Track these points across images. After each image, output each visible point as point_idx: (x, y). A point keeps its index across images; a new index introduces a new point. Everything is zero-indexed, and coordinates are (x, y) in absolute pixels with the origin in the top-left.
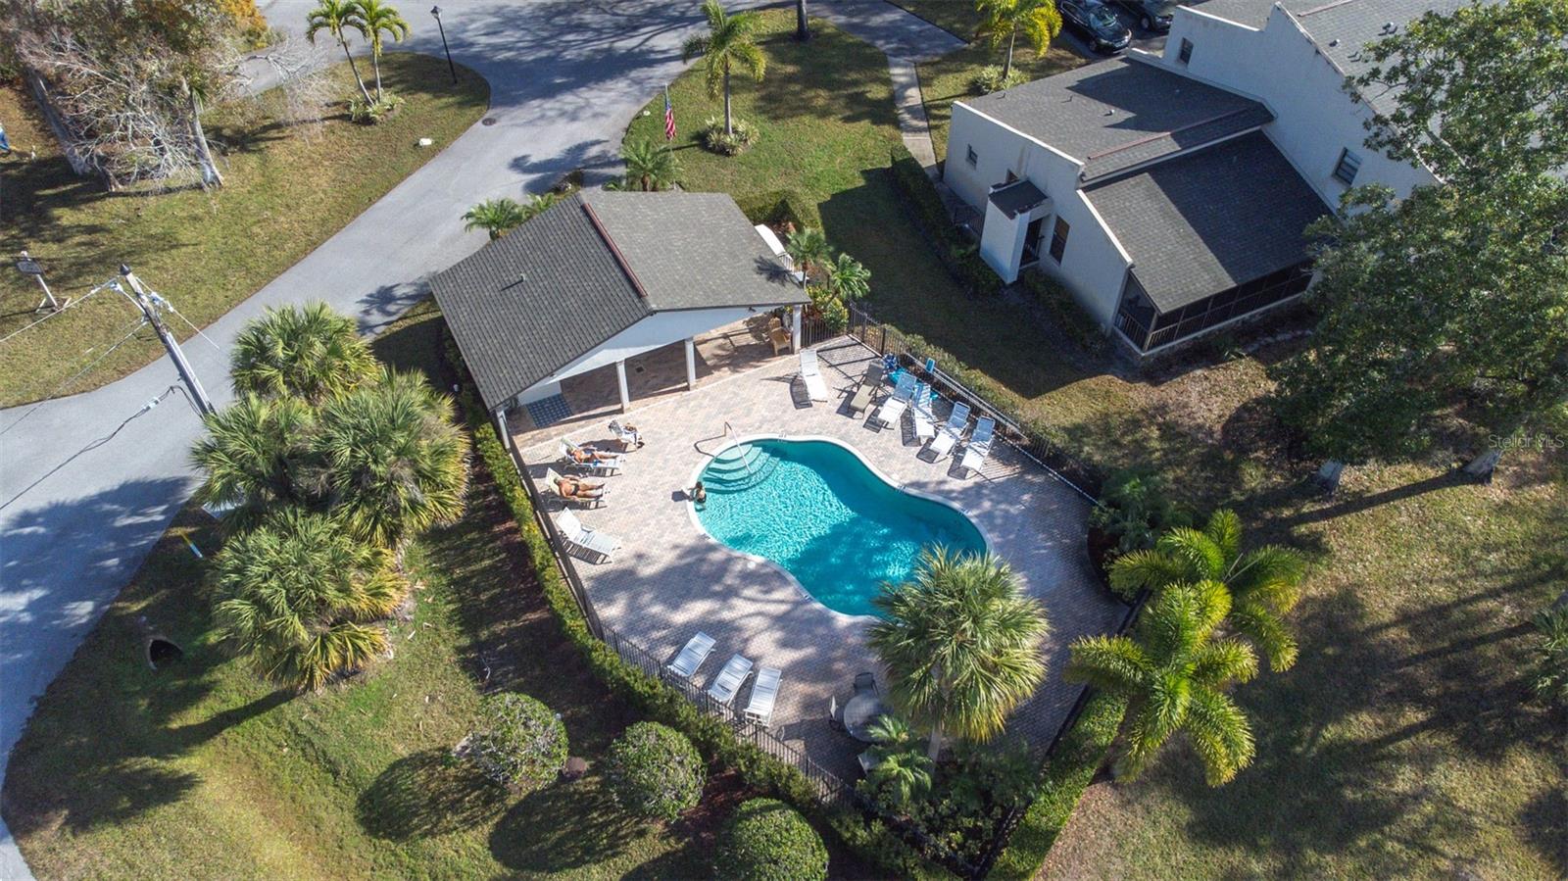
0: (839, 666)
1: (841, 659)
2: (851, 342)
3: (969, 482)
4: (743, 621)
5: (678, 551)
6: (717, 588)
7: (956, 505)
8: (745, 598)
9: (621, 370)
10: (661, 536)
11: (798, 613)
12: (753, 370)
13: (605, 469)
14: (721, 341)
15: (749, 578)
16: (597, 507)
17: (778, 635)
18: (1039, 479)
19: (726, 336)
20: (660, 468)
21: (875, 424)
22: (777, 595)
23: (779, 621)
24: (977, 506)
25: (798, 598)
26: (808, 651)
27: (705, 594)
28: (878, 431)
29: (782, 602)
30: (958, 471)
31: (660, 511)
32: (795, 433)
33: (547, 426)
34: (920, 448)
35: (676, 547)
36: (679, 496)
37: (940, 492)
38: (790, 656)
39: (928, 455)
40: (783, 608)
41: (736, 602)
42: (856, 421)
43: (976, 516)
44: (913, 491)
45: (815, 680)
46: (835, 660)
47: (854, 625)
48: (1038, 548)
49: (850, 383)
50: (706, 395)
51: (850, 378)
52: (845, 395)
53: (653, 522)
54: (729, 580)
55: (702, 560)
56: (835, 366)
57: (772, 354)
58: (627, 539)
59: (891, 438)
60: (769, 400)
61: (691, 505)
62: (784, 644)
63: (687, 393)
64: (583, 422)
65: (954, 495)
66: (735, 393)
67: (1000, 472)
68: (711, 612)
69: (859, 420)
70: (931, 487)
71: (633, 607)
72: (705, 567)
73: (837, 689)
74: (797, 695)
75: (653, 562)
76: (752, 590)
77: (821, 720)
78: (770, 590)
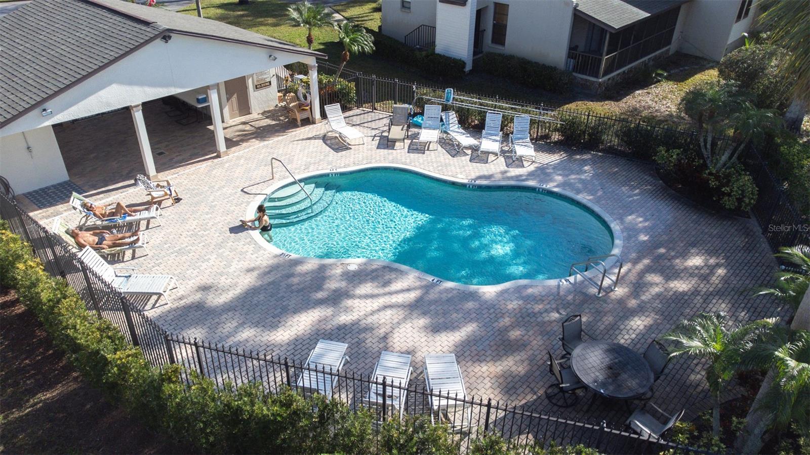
0: (515, 334)
1: (513, 326)
4: (369, 320)
5: (255, 273)
6: (320, 295)
7: (531, 184)
8: (361, 297)
9: (139, 117)
10: (229, 265)
11: (433, 295)
12: (280, 138)
13: (138, 223)
14: (241, 127)
15: (357, 277)
16: (133, 258)
17: (422, 322)
18: (587, 157)
19: (244, 123)
20: (207, 213)
21: (418, 148)
22: (398, 286)
23: (415, 307)
24: (551, 180)
25: (424, 283)
26: (468, 330)
27: (307, 304)
28: (424, 153)
29: (408, 290)
30: (513, 160)
31: (220, 246)
32: (344, 167)
34: (469, 156)
35: (250, 270)
37: (511, 178)
38: (449, 340)
39: (478, 156)
40: (412, 296)
41: (351, 303)
42: (399, 151)
43: (555, 187)
44: (484, 182)
45: (497, 357)
46: (506, 329)
47: (505, 292)
49: (377, 132)
50: (239, 158)
51: (376, 129)
52: (377, 139)
53: (213, 257)
56: (358, 125)
57: (296, 126)
58: (183, 277)
59: (439, 155)
60: (306, 151)
62: (435, 329)
63: (219, 159)
64: (102, 196)
65: (524, 178)
67: (551, 158)
68: (325, 320)
69: (401, 149)
70: (499, 176)
72: (295, 280)
73: (531, 360)
74: (486, 381)
75: (225, 290)
76: (366, 288)
77: (536, 400)
78: (387, 283)
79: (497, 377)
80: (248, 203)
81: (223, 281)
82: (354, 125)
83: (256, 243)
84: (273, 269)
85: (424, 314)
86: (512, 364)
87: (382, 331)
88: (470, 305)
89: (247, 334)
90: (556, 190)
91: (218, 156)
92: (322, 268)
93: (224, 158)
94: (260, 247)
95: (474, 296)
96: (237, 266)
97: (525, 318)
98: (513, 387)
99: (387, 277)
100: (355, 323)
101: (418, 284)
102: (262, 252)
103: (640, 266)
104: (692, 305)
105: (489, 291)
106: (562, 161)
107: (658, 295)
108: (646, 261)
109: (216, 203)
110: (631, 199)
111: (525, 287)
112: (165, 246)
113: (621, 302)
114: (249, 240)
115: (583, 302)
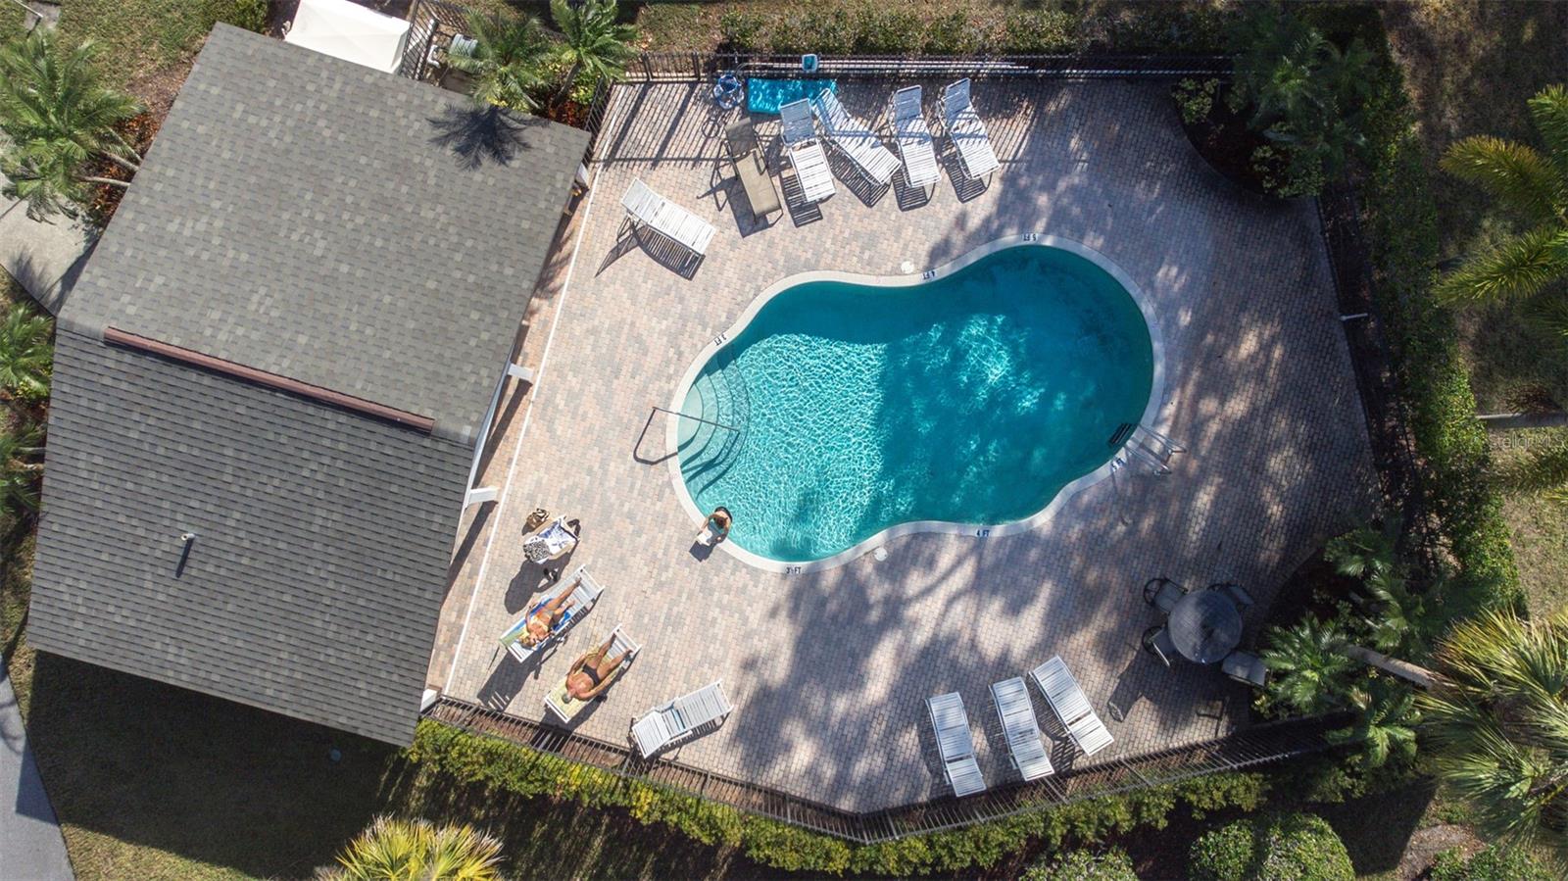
2: (636, 91)
3: (994, 189)
4: (946, 627)
5: (783, 614)
6: (874, 616)
8: (918, 598)
10: (745, 621)
11: (989, 559)
13: (584, 610)
15: (895, 568)
17: (996, 605)
21: (808, 213)
22: (945, 560)
23: (981, 586)
24: (1035, 214)
25: (971, 541)
26: (1046, 591)
28: (821, 218)
32: (730, 321)
34: (891, 191)
35: (773, 613)
36: (703, 550)
38: (1035, 619)
39: (913, 197)
40: (967, 570)
41: (914, 611)
42: (779, 229)
46: (1082, 575)
47: (1059, 514)
48: (1151, 212)
49: (706, 170)
51: (699, 159)
54: (877, 592)
55: (822, 603)
56: (660, 158)
58: (713, 662)
60: (642, 299)
61: (729, 547)
62: (1014, 609)
65: (995, 225)
66: (590, 331)
67: (1016, 132)
68: (900, 651)
69: (782, 225)
70: (958, 239)
71: (817, 728)
72: (834, 604)
73: (1117, 607)
74: (1088, 656)
75: (772, 657)
76: (915, 582)
77: (1136, 657)
78: (931, 563)
79: (1096, 644)
81: (761, 646)
82: (656, 162)
83: (744, 564)
84: (797, 597)
85: (994, 592)
86: (1103, 621)
87: (966, 637)
88: (1034, 554)
89: (841, 705)
90: (1048, 242)
91: (525, 387)
92: (848, 570)
93: (537, 382)
95: (1029, 538)
96: (755, 615)
97: (1094, 546)
98: (1114, 651)
99: (927, 553)
100: (934, 640)
101: (965, 547)
102: (763, 577)
103: (1190, 389)
104: (1252, 442)
105: (1042, 520)
106: (1032, 136)
107: (1219, 436)
108: (1195, 375)
109: (627, 505)
110: (1154, 216)
111: (1078, 495)
112: (646, 620)
113: (1182, 470)
114: (731, 562)
115: (1145, 491)
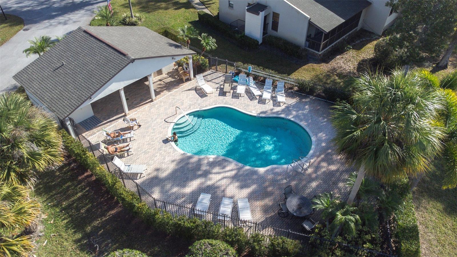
0: (270, 189)
1: (269, 186)
2: (212, 72)
3: (283, 107)
4: (218, 183)
5: (175, 163)
6: (200, 173)
7: (283, 116)
8: (215, 173)
9: (122, 93)
10: (164, 159)
11: (241, 172)
12: (177, 89)
13: (126, 139)
14: (159, 82)
15: (213, 164)
16: (128, 155)
17: (237, 184)
18: (308, 100)
19: (160, 80)
20: (153, 133)
21: (236, 96)
22: (228, 168)
23: (235, 178)
24: (291, 114)
25: (238, 167)
26: (253, 187)
27: (196, 177)
28: (238, 98)
29: (232, 170)
30: (276, 103)
31: (160, 149)
32: (205, 107)
33: (91, 129)
34: (258, 100)
35: (173, 161)
36: (166, 141)
37: (274, 113)
38: (246, 192)
39: (262, 101)
40: (233, 173)
41: (211, 176)
42: (228, 97)
43: (292, 118)
44: (263, 115)
45: (263, 198)
46: (267, 187)
47: (268, 171)
48: (322, 123)
49: (218, 85)
50: (161, 102)
51: (218, 83)
52: (219, 89)
53: (158, 155)
54: (204, 168)
55: (188, 164)
56: (210, 81)
57: (183, 82)
58: (148, 165)
59: (245, 99)
60: (189, 98)
61: (173, 143)
62: (242, 187)
63: (153, 103)
64: (109, 124)
65: (280, 113)
66: (173, 98)
67: (292, 101)
68: (202, 184)
69: (229, 96)
70: (269, 112)
71: (163, 192)
72: (190, 166)
73: (274, 199)
74: (258, 208)
75: (165, 171)
76: (216, 170)
77: (274, 215)
78: (224, 167)
79: (262, 206)
80: (168, 127)
81: (164, 166)
82: (208, 81)
83: (174, 148)
84: (181, 161)
85: (238, 180)
86: (268, 201)
87: (222, 188)
88: (255, 177)
89: (175, 189)
90: (292, 119)
91: (152, 101)
92: (200, 160)
93: (155, 102)
94: (175, 150)
95: (256, 173)
96: (168, 159)
97: (274, 182)
98: (267, 210)
99: (224, 164)
100: (213, 185)
101: (235, 167)
102: (176, 152)
103: (319, 159)
104: (335, 176)
105: (262, 170)
106: (297, 103)
107: (324, 172)
108: (323, 156)
109: (155, 127)
110: (322, 124)
111: (275, 168)
112: (139, 149)
113: (310, 175)
114: (170, 146)
115: (296, 175)
